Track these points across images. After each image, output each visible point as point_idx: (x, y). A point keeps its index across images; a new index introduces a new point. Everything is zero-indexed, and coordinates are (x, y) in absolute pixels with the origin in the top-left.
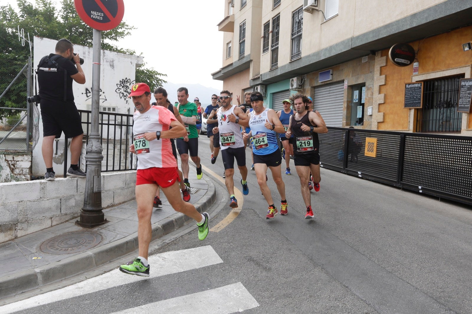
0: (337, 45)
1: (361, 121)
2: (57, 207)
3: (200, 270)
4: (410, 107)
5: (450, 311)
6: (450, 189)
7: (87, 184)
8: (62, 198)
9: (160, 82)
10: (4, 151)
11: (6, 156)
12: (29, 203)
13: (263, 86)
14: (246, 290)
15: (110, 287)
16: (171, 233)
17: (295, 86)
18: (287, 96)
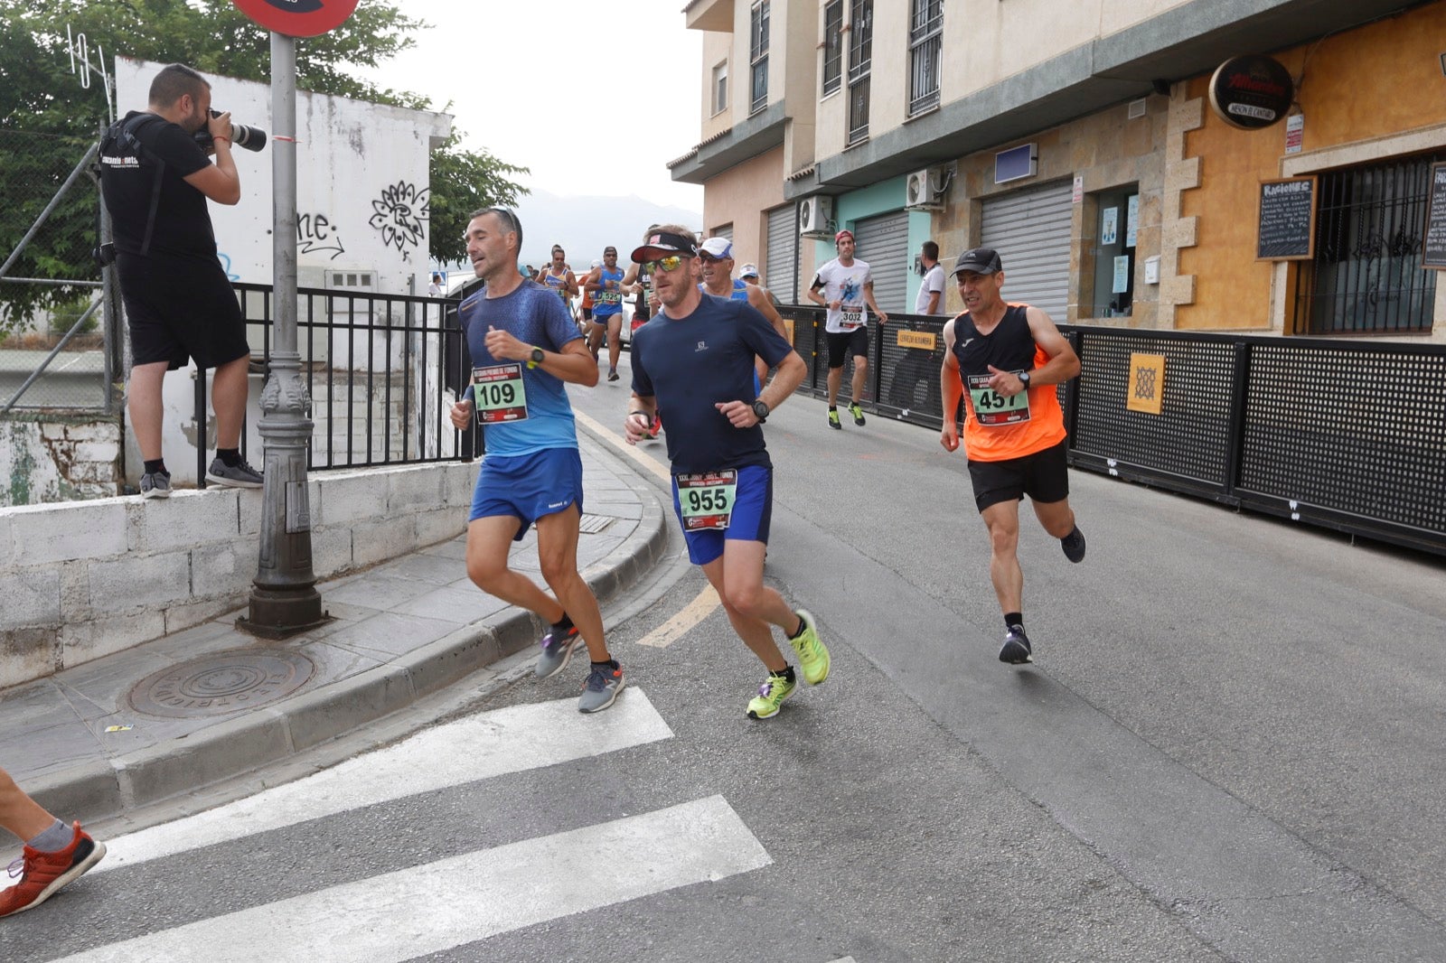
0: (1048, 65)
1: (1123, 302)
2: (180, 577)
3: (601, 761)
4: (1277, 255)
5: (1345, 872)
6: (1384, 507)
7: (267, 506)
8: (194, 551)
9: (508, 191)
10: (38, 411)
11: (44, 426)
12: (93, 566)
13: (823, 198)
14: (736, 817)
15: (332, 811)
16: (522, 652)
17: (922, 197)
18: (897, 228)
